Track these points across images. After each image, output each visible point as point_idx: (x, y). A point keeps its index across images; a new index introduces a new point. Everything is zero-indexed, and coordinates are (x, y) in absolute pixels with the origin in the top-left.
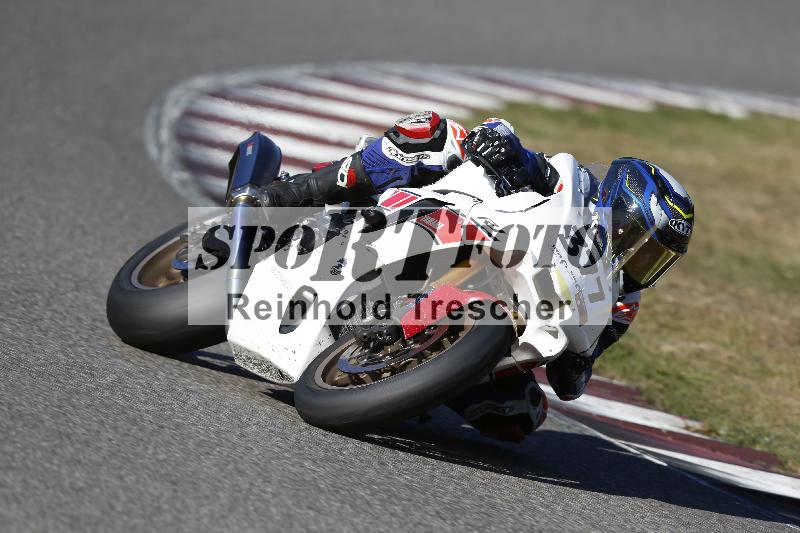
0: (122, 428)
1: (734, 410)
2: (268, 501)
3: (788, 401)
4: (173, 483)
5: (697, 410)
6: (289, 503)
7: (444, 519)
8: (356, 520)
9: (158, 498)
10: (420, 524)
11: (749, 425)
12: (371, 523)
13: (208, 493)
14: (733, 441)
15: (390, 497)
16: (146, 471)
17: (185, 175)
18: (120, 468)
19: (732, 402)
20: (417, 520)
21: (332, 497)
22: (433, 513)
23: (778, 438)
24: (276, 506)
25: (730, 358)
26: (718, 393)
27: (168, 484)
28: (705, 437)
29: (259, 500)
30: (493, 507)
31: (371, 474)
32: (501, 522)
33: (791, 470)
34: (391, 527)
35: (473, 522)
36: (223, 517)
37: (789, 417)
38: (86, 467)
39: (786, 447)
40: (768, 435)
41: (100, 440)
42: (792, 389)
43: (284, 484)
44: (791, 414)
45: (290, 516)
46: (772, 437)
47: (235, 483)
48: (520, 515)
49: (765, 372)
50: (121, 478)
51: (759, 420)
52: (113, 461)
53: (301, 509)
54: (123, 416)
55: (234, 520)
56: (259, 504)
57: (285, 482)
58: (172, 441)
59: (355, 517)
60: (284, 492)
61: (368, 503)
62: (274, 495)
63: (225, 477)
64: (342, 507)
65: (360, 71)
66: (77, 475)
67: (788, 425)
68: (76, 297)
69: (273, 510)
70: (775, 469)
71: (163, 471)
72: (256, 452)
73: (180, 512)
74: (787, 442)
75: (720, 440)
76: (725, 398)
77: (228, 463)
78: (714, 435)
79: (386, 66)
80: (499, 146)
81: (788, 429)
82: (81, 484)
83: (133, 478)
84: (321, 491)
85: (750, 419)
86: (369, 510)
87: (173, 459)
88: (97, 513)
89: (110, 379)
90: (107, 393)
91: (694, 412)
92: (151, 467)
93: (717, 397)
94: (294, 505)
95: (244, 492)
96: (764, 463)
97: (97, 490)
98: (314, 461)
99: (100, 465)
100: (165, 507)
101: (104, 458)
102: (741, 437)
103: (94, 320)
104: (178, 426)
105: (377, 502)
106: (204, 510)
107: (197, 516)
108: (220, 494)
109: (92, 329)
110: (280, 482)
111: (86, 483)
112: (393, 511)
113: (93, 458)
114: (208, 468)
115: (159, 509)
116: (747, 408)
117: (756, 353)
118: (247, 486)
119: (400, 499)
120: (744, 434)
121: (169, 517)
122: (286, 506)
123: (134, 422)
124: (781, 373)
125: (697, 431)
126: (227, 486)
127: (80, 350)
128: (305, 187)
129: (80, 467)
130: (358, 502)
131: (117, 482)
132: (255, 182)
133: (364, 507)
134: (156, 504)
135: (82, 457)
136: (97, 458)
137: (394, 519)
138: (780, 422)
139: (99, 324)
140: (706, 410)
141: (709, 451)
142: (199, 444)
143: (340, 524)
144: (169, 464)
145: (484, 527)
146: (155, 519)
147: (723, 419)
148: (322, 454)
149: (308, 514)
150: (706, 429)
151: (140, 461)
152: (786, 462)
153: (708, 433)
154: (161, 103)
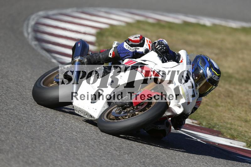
0: (16, 121)
1: (208, 117)
2: (62, 145)
3: (225, 114)
4: (32, 139)
5: (196, 117)
6: (68, 145)
7: (117, 151)
8: (89, 151)
9: (27, 144)
10: (109, 152)
11: (212, 122)
12: (94, 152)
13: (43, 142)
14: (207, 127)
15: (100, 144)
16: (24, 135)
17: (36, 43)
18: (16, 134)
19: (207, 115)
20: (108, 151)
21: (82, 144)
22: (113, 149)
23: (221, 126)
24: (64, 146)
25: (206, 101)
26: (203, 112)
27: (31, 139)
28: (198, 126)
29: (59, 144)
30: (132, 147)
31: (94, 137)
32: (135, 152)
33: (225, 136)
34: (100, 153)
35: (126, 152)
36: (48, 150)
37: (225, 120)
38: (5, 134)
39: (224, 129)
40: (218, 125)
41: (9, 125)
42: (226, 111)
43: (67, 140)
44: (225, 119)
45: (69, 150)
46: (220, 126)
47: (51, 139)
48: (141, 149)
49: (217, 105)
50: (16, 137)
51: (215, 120)
52: (13, 132)
53: (72, 147)
54: (16, 118)
55: (51, 151)
56: (59, 146)
57: (67, 139)
58: (32, 126)
59: (89, 150)
60: (66, 142)
61: (93, 146)
62: (64, 143)
63: (48, 137)
64: (85, 147)
65: (91, 10)
66: (2, 136)
67: (224, 122)
68: (2, 80)
69: (63, 147)
70: (220, 136)
71: (29, 135)
72: (58, 129)
73: (34, 148)
74: (224, 127)
75: (203, 126)
76: (205, 113)
77: (49, 133)
78: (201, 125)
79: (99, 9)
80: (164, 47)
81: (224, 123)
82: (3, 139)
83: (20, 137)
84: (78, 142)
85: (213, 120)
86: (94, 148)
87: (32, 131)
88: (8, 148)
89: (12, 106)
90: (11, 111)
91: (195, 117)
92: (25, 134)
93: (202, 113)
94: (70, 146)
95: (54, 142)
96: (217, 134)
97: (8, 141)
98: (76, 132)
99: (9, 133)
100: (30, 146)
101: (10, 131)
102: (210, 126)
103: (7, 88)
104: (34, 121)
105: (96, 145)
106: (42, 148)
107: (39, 149)
108: (47, 142)
109: (7, 91)
110: (65, 139)
111: (5, 138)
112: (101, 148)
113: (7, 131)
114: (43, 134)
115: (28, 147)
116: (212, 116)
117: (215, 99)
118: (55, 140)
119: (103, 144)
120: (211, 125)
121: (31, 150)
122: (68, 146)
123: (20, 120)
124: (222, 106)
125: (196, 124)
126: (49, 140)
127: (3, 97)
128: (98, 57)
129: (3, 134)
130: (90, 145)
131: (15, 139)
132: (82, 55)
133: (92, 147)
134: (27, 145)
135: (3, 131)
136: (8, 131)
137: (101, 151)
138: (222, 121)
139: (9, 89)
140: (199, 117)
141: (200, 130)
142: (40, 127)
143: (84, 152)
144: (31, 133)
145: (129, 153)
146: (26, 150)
147: (204, 120)
148: (78, 130)
149: (74, 149)
150: (199, 123)
151: (22, 132)
152: (224, 134)
153: (199, 124)
154: (29, 20)
